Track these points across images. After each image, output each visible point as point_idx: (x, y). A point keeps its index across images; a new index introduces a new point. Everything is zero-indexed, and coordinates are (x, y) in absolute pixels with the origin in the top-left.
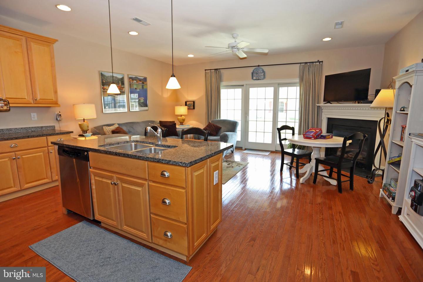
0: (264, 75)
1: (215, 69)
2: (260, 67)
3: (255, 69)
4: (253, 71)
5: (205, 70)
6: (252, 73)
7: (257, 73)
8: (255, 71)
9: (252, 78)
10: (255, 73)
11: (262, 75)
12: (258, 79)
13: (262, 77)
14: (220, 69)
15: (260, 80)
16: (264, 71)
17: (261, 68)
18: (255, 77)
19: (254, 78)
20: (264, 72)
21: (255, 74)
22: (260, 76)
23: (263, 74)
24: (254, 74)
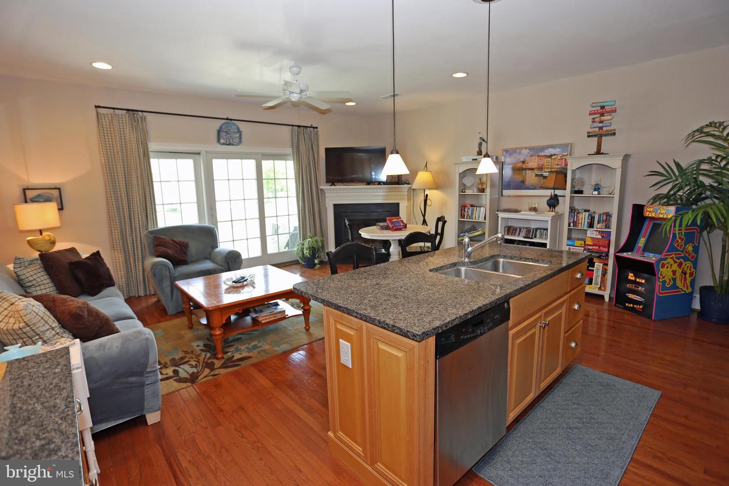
0: (240, 137)
1: (128, 110)
2: (233, 121)
3: (223, 124)
4: (221, 127)
5: (96, 107)
6: (219, 132)
7: (226, 132)
8: (223, 127)
9: (219, 141)
10: (224, 131)
11: (236, 137)
12: (230, 144)
13: (237, 140)
14: (142, 111)
15: (233, 145)
16: (240, 130)
17: (235, 124)
18: (224, 139)
19: (222, 141)
20: (239, 132)
21: (223, 134)
22: (233, 138)
23: (238, 135)
24: (221, 133)
